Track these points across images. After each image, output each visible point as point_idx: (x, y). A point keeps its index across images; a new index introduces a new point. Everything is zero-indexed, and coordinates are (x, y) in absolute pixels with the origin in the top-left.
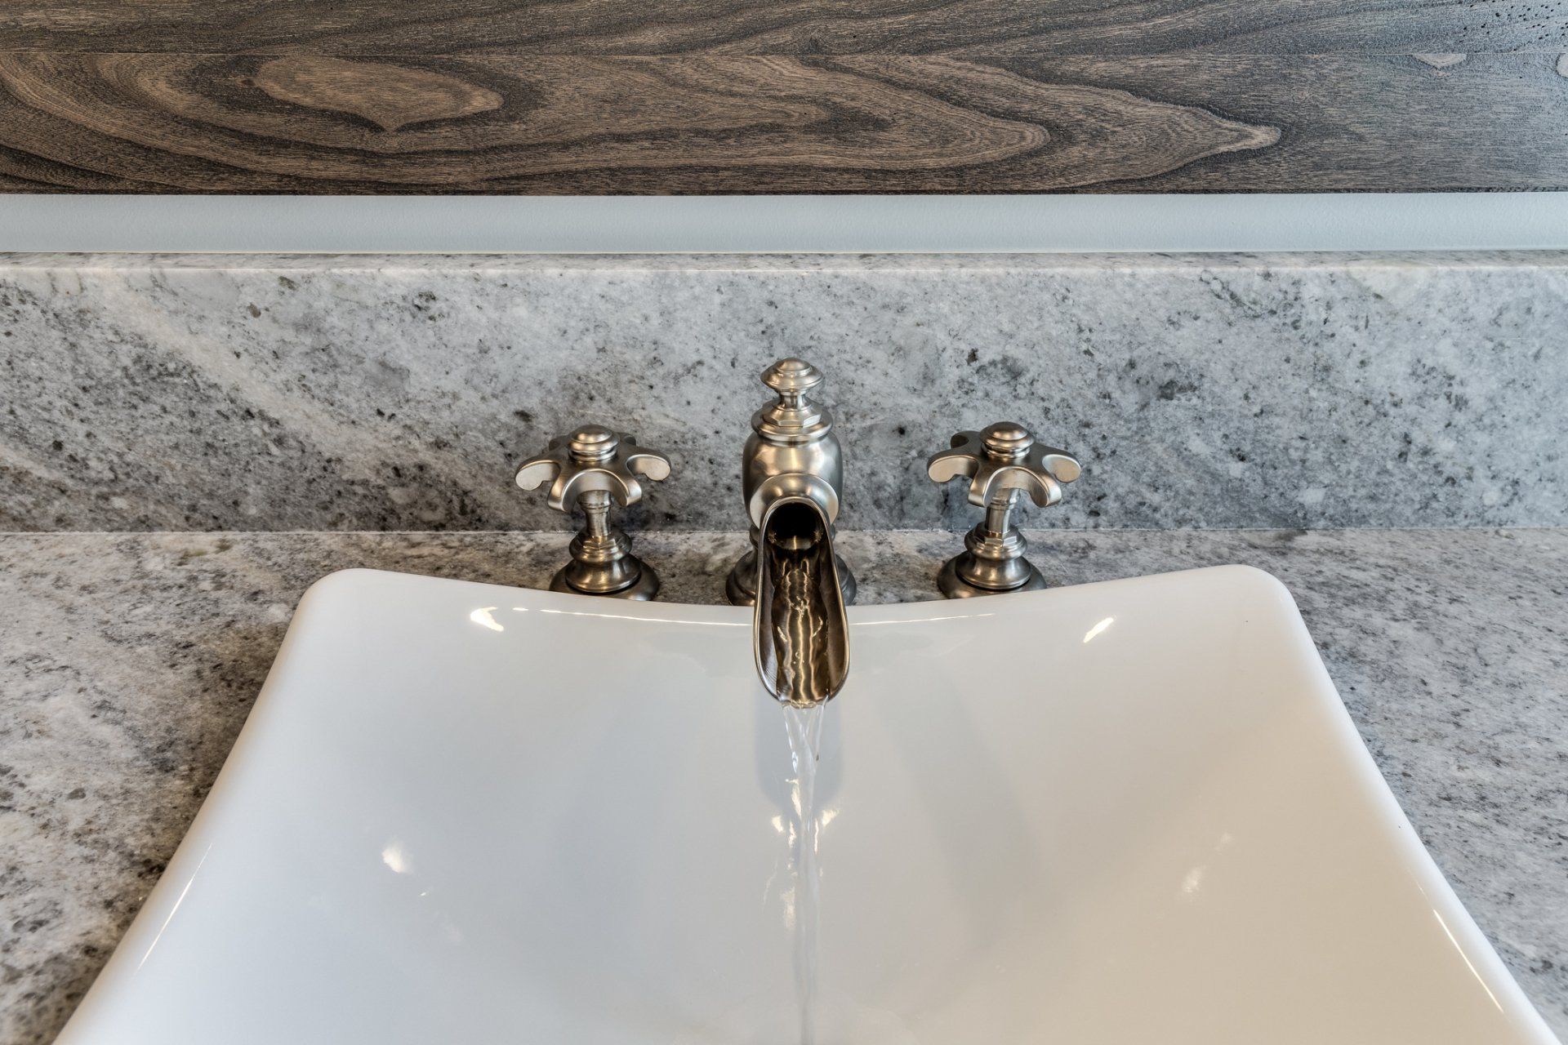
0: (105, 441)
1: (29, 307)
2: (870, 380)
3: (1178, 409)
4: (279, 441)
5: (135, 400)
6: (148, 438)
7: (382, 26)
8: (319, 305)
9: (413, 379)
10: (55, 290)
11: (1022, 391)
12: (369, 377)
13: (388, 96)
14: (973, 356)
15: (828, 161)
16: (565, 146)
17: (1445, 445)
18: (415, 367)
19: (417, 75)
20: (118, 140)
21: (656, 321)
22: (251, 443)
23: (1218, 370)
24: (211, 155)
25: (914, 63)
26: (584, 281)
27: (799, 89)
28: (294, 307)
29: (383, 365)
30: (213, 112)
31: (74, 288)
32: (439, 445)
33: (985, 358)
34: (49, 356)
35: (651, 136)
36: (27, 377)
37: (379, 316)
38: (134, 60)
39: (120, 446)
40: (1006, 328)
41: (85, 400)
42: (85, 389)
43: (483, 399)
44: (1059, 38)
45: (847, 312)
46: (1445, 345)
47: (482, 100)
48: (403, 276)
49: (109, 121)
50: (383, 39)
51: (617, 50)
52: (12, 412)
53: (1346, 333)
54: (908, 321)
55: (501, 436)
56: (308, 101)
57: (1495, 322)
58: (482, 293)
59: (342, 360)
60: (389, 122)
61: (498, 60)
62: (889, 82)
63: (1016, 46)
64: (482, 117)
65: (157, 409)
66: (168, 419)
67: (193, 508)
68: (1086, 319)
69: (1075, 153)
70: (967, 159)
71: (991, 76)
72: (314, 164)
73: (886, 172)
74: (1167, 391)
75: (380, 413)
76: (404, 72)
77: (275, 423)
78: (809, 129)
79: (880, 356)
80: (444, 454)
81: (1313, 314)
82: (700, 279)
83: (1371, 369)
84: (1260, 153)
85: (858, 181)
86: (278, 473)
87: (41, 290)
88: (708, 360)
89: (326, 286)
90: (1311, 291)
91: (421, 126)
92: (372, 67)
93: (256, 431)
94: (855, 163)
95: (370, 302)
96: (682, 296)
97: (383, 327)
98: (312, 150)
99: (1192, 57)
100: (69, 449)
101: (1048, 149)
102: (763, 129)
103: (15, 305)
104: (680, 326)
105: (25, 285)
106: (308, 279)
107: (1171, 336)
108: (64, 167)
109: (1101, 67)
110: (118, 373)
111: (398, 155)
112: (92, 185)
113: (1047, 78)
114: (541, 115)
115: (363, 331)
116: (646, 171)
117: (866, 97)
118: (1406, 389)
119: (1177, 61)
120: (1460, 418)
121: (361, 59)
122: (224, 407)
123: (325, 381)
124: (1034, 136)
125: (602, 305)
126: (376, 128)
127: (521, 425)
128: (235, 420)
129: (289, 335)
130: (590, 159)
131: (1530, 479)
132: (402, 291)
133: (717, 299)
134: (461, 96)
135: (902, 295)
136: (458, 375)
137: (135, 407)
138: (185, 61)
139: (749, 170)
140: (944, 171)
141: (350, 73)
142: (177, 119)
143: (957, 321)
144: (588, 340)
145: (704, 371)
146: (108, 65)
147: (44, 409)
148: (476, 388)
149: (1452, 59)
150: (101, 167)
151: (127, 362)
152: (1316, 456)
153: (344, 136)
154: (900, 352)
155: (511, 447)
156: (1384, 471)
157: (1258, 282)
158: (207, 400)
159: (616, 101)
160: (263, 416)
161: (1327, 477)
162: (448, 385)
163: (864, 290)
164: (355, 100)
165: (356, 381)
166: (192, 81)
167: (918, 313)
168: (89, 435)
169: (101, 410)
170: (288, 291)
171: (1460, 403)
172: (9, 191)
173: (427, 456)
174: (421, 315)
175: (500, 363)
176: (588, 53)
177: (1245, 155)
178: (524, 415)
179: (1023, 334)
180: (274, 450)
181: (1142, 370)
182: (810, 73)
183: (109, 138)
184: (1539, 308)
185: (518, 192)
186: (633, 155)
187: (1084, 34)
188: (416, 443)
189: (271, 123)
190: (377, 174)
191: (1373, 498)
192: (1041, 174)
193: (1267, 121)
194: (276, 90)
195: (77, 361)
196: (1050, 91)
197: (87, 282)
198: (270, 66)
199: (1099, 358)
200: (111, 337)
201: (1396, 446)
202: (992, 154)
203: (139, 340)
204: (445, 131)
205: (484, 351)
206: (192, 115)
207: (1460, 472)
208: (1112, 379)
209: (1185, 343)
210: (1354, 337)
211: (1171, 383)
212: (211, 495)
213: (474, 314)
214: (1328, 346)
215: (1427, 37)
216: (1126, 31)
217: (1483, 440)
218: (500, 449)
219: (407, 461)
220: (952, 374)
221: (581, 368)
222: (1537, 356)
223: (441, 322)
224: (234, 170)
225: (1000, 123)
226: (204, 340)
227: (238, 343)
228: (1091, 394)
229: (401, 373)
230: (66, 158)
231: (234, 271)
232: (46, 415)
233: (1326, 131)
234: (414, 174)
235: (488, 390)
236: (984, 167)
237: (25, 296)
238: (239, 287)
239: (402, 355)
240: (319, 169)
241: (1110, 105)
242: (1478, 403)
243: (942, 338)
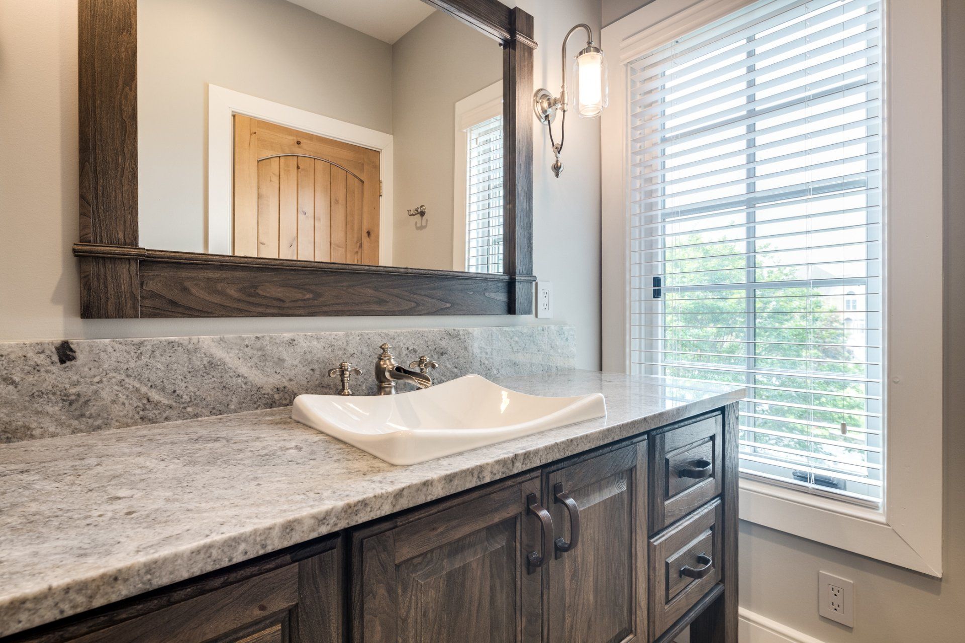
0: (191, 388)
1: (180, 348)
3: (444, 358)
4: (246, 384)
5: (205, 374)
6: (205, 386)
9: (286, 363)
10: (190, 342)
11: (417, 356)
12: (275, 362)
13: (287, 295)
14: (408, 349)
15: (378, 309)
16: (326, 306)
18: (287, 358)
19: (295, 290)
20: (217, 304)
21: (345, 344)
22: (237, 385)
23: (449, 349)
24: (241, 308)
25: (392, 291)
26: (330, 335)
27: (373, 295)
28: (258, 345)
29: (279, 359)
30: (244, 297)
31: (196, 341)
32: (290, 380)
33: (410, 349)
34: (181, 363)
35: (344, 304)
36: (172, 370)
37: (280, 346)
38: (226, 285)
40: (413, 342)
42: (190, 372)
43: (303, 366)
44: (416, 287)
47: (309, 296)
48: (287, 336)
49: (216, 299)
50: (289, 282)
51: (338, 286)
52: (162, 382)
54: (396, 341)
55: (307, 376)
56: (268, 295)
58: (306, 339)
59: (268, 358)
60: (287, 300)
61: (312, 287)
62: (388, 294)
63: (410, 288)
64: (309, 299)
65: (211, 377)
66: (213, 379)
68: (427, 339)
69: (420, 307)
70: (403, 309)
71: (405, 293)
72: (267, 310)
73: (388, 311)
74: (442, 354)
75: (276, 372)
76: (292, 289)
77: (246, 378)
78: (374, 303)
80: (292, 383)
81: (462, 337)
82: (355, 333)
84: (448, 308)
85: (383, 314)
87: (185, 343)
88: (356, 353)
89: (268, 338)
90: (461, 333)
91: (295, 301)
93: (240, 381)
94: (383, 309)
95: (279, 342)
96: (351, 337)
97: (280, 349)
98: (267, 306)
99: (436, 291)
100: (178, 392)
101: (416, 307)
102: (366, 303)
103: (176, 347)
104: (350, 344)
105: (181, 341)
106: (263, 337)
107: (441, 343)
108: (199, 311)
110: (202, 366)
111: (288, 308)
112: (206, 315)
113: (414, 294)
114: (321, 299)
115: (275, 349)
116: (343, 311)
117: (385, 297)
121: (283, 287)
122: (231, 374)
123: (262, 364)
124: (413, 304)
125: (333, 341)
126: (283, 301)
127: (311, 372)
128: (234, 378)
129: (255, 352)
130: (331, 309)
132: (287, 339)
133: (358, 338)
134: (305, 295)
135: (394, 336)
137: (204, 377)
138: (240, 286)
139: (363, 311)
140: (398, 311)
142: (234, 299)
143: (405, 341)
144: (330, 349)
145: (355, 356)
146: (219, 286)
147: (174, 380)
148: (302, 364)
150: (209, 310)
151: (205, 363)
153: (276, 303)
155: (310, 379)
157: (453, 331)
158: (227, 372)
160: (243, 376)
162: (295, 363)
164: (280, 295)
165: (271, 364)
166: (240, 291)
167: (397, 340)
168: (186, 387)
169: (193, 378)
170: (257, 340)
172: (180, 317)
173: (286, 384)
174: (290, 345)
178: (313, 370)
179: (416, 343)
180: (244, 386)
181: (437, 350)
182: (374, 292)
183: (214, 303)
185: (315, 316)
186: (340, 308)
187: (420, 287)
188: (284, 380)
189: (259, 300)
190: (281, 312)
192: (415, 312)
193: (449, 303)
194: (261, 293)
195: (190, 363)
196: (415, 296)
197: (200, 340)
198: (260, 287)
199: (430, 348)
200: (203, 355)
201: (480, 363)
202: (406, 308)
203: (211, 356)
204: (300, 302)
205: (305, 353)
206: (238, 298)
207: (490, 368)
208: (432, 352)
209: (443, 343)
210: (469, 341)
211: (442, 352)
213: (304, 344)
214: (466, 344)
216: (426, 286)
218: (306, 380)
219: (281, 386)
220: (404, 353)
221: (327, 356)
223: (295, 347)
224: (246, 311)
225: (407, 302)
226: (231, 355)
227: (240, 355)
229: (283, 361)
230: (201, 309)
231: (244, 336)
232: (174, 382)
233: (457, 304)
234: (291, 312)
235: (305, 364)
236: (406, 311)
237: (180, 345)
238: (244, 339)
239: (285, 356)
240: (268, 311)
241: (425, 299)
243: (401, 345)
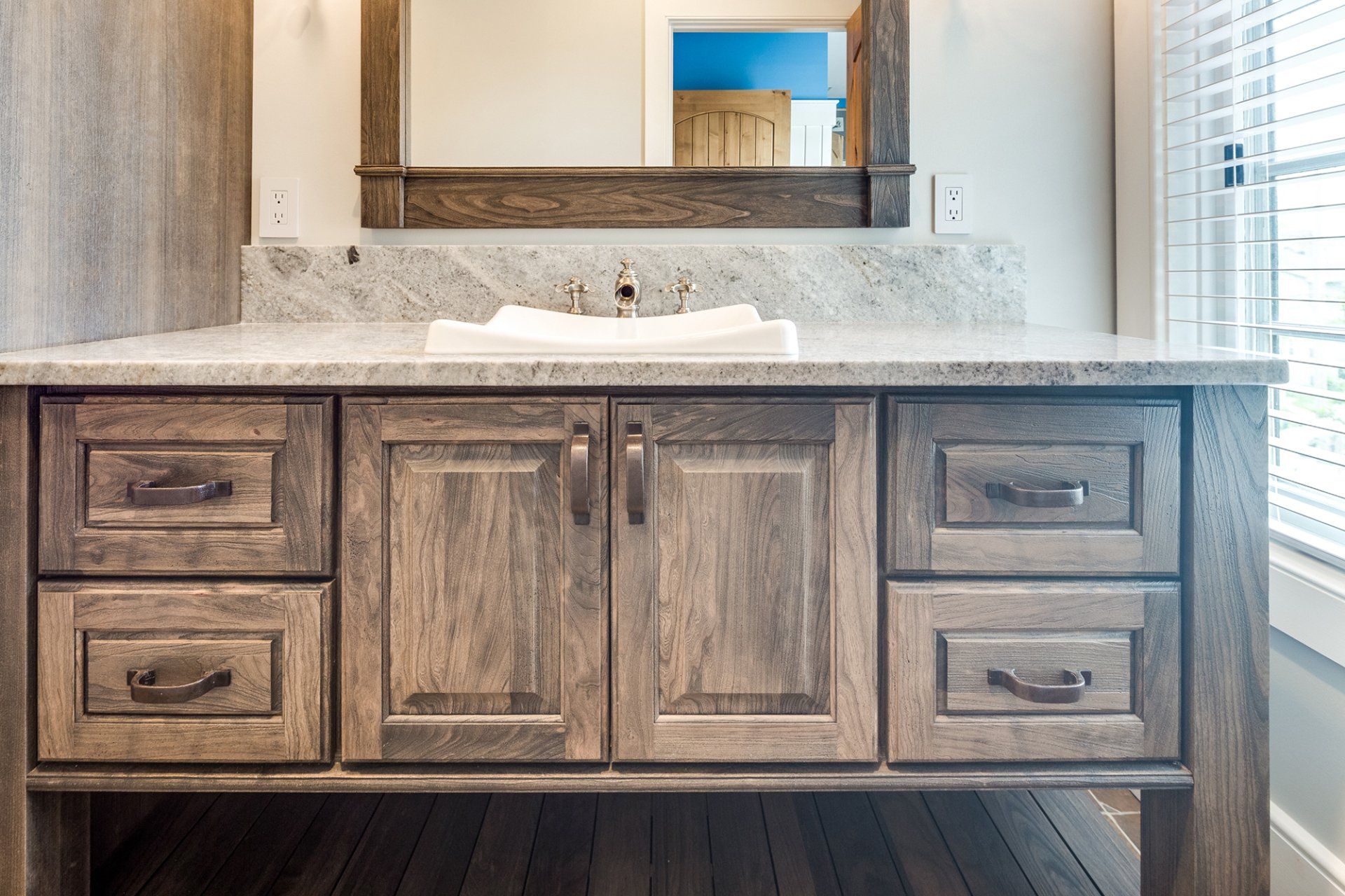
0: (441, 294)
1: (433, 255)
2: (651, 276)
3: (736, 284)
4: (488, 294)
5: (452, 282)
7: (535, 188)
8: (507, 255)
9: (527, 276)
10: (440, 251)
11: (693, 279)
12: (516, 275)
13: (532, 204)
14: (679, 269)
15: (640, 221)
16: (574, 216)
17: (814, 296)
18: (529, 272)
19: (540, 200)
20: (468, 216)
21: (594, 259)
23: (745, 273)
25: (658, 196)
27: (631, 202)
28: (500, 255)
29: (520, 272)
30: (490, 208)
31: (445, 251)
32: (532, 295)
33: (682, 270)
34: (434, 269)
35: (595, 213)
37: (521, 258)
38: (474, 197)
39: (444, 295)
40: (687, 261)
41: (439, 282)
42: (440, 279)
44: (693, 191)
45: (644, 257)
46: (805, 266)
47: (555, 205)
48: (530, 248)
49: (465, 210)
50: (534, 191)
53: (777, 262)
54: (661, 259)
56: (513, 206)
57: (816, 260)
58: (549, 251)
59: (510, 270)
60: (532, 211)
61: (560, 196)
62: (654, 201)
63: (685, 193)
64: (555, 209)
65: (457, 284)
66: (460, 287)
67: (459, 315)
69: (701, 217)
70: (674, 219)
71: (678, 199)
73: (653, 222)
74: (733, 279)
75: (517, 285)
76: (537, 199)
77: (488, 288)
78: (634, 212)
79: (653, 269)
81: (768, 258)
82: (606, 248)
83: (787, 273)
84: (746, 217)
85: (646, 224)
86: (486, 303)
87: (437, 251)
88: (607, 270)
89: (510, 250)
90: (766, 251)
91: (539, 211)
92: (530, 198)
93: (483, 290)
94: (647, 221)
95: (520, 254)
96: (601, 252)
97: (522, 261)
98: (512, 217)
99: (726, 195)
100: (430, 296)
101: (693, 216)
102: (622, 211)
103: (429, 255)
104: (600, 261)
105: (433, 250)
106: (505, 248)
107: (731, 264)
108: (450, 222)
109: (704, 197)
110: (450, 274)
111: (533, 219)
112: (456, 226)
113: (691, 200)
114: (569, 208)
115: (517, 262)
116: (594, 222)
117: (648, 204)
118: (798, 279)
119: (723, 196)
120: (815, 288)
122: (476, 283)
123: (504, 276)
124: (690, 213)
125: (580, 255)
126: (528, 212)
128: (478, 287)
129: (497, 263)
130: (580, 219)
131: (841, 306)
132: (529, 251)
133: (611, 253)
134: (550, 204)
135: (659, 252)
136: (540, 274)
137: (452, 284)
138: (487, 197)
139: (619, 222)
140: (668, 222)
141: (524, 199)
142: (481, 210)
143: (674, 259)
144: (576, 264)
145: (606, 273)
146: (468, 198)
147: (428, 284)
148: (544, 278)
149: (788, 196)
150: (459, 221)
151: (453, 270)
152: (778, 299)
153: (520, 214)
154: (659, 268)
155: (552, 296)
156: (798, 304)
157: (752, 249)
158: (471, 281)
159: (587, 205)
161: (783, 306)
162: (537, 277)
163: (649, 251)
164: (524, 205)
165: (512, 276)
166: (486, 202)
167: (663, 257)
169: (442, 285)
170: (499, 251)
171: (814, 283)
173: (528, 298)
174: (532, 257)
175: (552, 271)
176: (582, 194)
177: (743, 218)
178: (556, 286)
179: (692, 263)
181: (725, 273)
182: (634, 199)
183: (466, 216)
184: (826, 256)
185: (561, 227)
186: (590, 218)
187: (699, 190)
188: (525, 294)
189: (504, 211)
190: (527, 223)
191: (797, 313)
192: (693, 222)
193: (747, 210)
194: (506, 203)
195: (440, 271)
196: (693, 203)
197: (449, 250)
198: (505, 198)
200: (451, 264)
201: (800, 296)
202: (680, 218)
203: (458, 264)
204: (544, 213)
205: (548, 267)
206: (485, 209)
207: (820, 304)
208: (717, 275)
209: (735, 265)
210: (780, 264)
212: (465, 311)
213: (547, 257)
214: (774, 267)
215: (780, 190)
216: (710, 189)
217: (824, 294)
218: (548, 296)
219: (522, 299)
220: (674, 274)
222: (831, 270)
223: (538, 259)
225: (681, 210)
226: (475, 265)
227: (483, 265)
228: (712, 280)
229: (525, 274)
230: (452, 219)
231: (487, 246)
233: (761, 212)
234: (536, 223)
235: (547, 278)
236: (678, 221)
237: (432, 253)
238: (486, 250)
239: (526, 268)
240: (512, 221)
241: (707, 206)
242: (819, 283)
243: (670, 264)
